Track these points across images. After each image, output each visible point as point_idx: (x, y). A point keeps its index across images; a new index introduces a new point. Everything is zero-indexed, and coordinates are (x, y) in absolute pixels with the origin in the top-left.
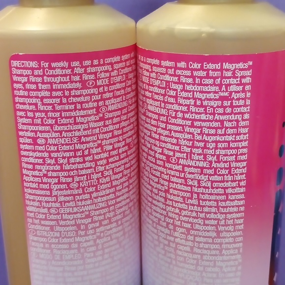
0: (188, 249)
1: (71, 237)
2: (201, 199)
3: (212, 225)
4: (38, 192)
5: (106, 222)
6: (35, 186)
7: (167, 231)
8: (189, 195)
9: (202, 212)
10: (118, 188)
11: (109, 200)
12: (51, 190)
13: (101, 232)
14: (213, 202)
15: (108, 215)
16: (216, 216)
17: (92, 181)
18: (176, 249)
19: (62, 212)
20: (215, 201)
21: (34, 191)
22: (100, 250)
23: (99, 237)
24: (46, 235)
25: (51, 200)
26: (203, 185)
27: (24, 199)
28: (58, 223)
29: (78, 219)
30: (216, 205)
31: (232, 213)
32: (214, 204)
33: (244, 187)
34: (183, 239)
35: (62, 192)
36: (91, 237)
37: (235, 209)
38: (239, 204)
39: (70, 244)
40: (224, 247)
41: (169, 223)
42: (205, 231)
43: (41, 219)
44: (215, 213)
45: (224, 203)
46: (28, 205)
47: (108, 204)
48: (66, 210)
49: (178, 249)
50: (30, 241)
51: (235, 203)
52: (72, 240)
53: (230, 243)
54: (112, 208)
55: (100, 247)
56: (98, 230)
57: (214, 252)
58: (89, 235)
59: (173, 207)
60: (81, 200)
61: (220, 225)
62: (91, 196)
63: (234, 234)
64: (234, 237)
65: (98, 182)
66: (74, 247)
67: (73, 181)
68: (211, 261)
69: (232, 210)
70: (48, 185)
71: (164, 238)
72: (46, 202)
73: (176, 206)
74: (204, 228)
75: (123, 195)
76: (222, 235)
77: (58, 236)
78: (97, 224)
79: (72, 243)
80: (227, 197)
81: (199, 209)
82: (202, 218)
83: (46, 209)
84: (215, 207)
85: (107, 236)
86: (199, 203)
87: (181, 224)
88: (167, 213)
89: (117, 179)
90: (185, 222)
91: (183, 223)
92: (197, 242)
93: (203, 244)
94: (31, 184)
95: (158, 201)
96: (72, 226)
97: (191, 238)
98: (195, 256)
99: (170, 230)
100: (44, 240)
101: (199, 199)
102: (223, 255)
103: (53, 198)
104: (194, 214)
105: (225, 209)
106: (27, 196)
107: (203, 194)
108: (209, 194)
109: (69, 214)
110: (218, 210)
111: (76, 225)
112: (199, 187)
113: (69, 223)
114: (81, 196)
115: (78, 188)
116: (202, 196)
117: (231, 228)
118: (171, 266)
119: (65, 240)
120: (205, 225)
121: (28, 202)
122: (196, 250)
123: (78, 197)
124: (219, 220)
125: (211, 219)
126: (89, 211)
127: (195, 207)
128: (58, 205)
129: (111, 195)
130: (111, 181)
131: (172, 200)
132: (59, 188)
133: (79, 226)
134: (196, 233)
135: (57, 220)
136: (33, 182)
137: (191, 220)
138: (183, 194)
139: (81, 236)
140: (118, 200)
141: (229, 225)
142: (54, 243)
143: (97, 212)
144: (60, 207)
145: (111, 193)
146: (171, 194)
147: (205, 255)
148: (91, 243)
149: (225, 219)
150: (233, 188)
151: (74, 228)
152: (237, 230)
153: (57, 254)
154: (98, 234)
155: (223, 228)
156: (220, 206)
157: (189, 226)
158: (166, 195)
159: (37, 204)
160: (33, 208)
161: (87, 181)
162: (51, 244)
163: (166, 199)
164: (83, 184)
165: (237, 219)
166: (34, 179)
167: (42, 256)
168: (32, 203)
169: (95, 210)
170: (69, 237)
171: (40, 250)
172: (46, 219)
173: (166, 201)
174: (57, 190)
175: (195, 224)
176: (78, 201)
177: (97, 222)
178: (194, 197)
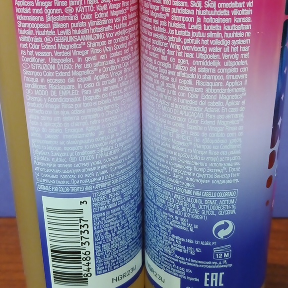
0: (190, 82)
1: (68, 71)
2: (205, 23)
3: (216, 53)
4: (31, 18)
5: (104, 57)
6: (27, 11)
7: (168, 66)
8: (191, 19)
9: (205, 39)
10: (116, 20)
11: (107, 32)
12: (44, 15)
13: (99, 68)
14: (218, 26)
15: (105, 49)
16: (220, 42)
17: (88, 6)
18: (177, 84)
19: (58, 41)
20: (219, 24)
21: (26, 18)
22: (98, 87)
23: (97, 73)
24: (41, 68)
25: (45, 27)
26: (208, 6)
27: (17, 28)
28: (53, 54)
29: (74, 49)
30: (221, 30)
31: (238, 39)
32: (219, 28)
33: (251, 8)
34: (185, 71)
35: (56, 17)
36: (88, 72)
37: (241, 34)
38: (246, 29)
39: (66, 78)
40: (228, 79)
41: (171, 56)
42: (208, 60)
43: (35, 50)
44: (220, 39)
45: (229, 27)
46: (20, 35)
47: (105, 36)
48: (61, 39)
49: (179, 84)
50: (25, 77)
51: (241, 27)
52: (68, 74)
53: (234, 74)
54: (110, 42)
55: (98, 84)
56: (96, 65)
57: (217, 84)
58: (86, 69)
59: (175, 36)
60: (78, 28)
61: (224, 53)
62: (87, 24)
63: (238, 63)
64: (239, 67)
65: (95, 9)
66: (71, 82)
67: (68, 6)
68: (214, 94)
69: (237, 35)
70: (42, 9)
71: (164, 74)
72: (40, 29)
73: (179, 34)
74: (207, 56)
75: (121, 29)
76: (226, 64)
77: (54, 68)
78: (95, 58)
79: (68, 77)
80: (233, 20)
81: (203, 35)
82: (205, 46)
83: (40, 38)
84: (220, 32)
85: (106, 73)
86: (203, 27)
87: (183, 54)
88: (169, 45)
89: (115, 10)
90: (187, 51)
91: (185, 53)
92: (200, 73)
93: (206, 75)
94: (23, 9)
95: (159, 33)
96: (68, 57)
97: (193, 69)
98: (198, 90)
99: (172, 63)
100: (39, 74)
101: (202, 23)
102: (227, 87)
103: (47, 25)
104: (197, 42)
105: (230, 34)
106: (20, 25)
107: (207, 16)
108: (214, 17)
109: (65, 43)
110: (223, 35)
111: (72, 56)
112: (203, 9)
113: (65, 54)
114: (77, 24)
115: (74, 14)
116: (206, 20)
117: (236, 56)
118: (172, 104)
119: (62, 74)
120: (208, 53)
121: (20, 31)
122: (198, 82)
123: (74, 24)
124: (223, 46)
125: (215, 46)
126: (86, 42)
127: (199, 33)
128: (52, 33)
129: (109, 26)
130: (109, 10)
131: (174, 29)
132: (53, 12)
133: (75, 58)
134: (199, 63)
135: (52, 51)
136: (25, 7)
137: (194, 48)
138: (186, 19)
139: (78, 70)
140: (117, 34)
141: (233, 53)
142: (50, 77)
143: (95, 44)
144: (55, 36)
145: (109, 24)
146: (173, 21)
147: (207, 87)
148: (89, 79)
149: (230, 46)
150: (239, 9)
151: (70, 60)
152: (242, 59)
153: (53, 90)
154: (96, 69)
155: (228, 56)
156: (225, 30)
157: (191, 55)
158: (167, 23)
159: (30, 32)
160: (26, 37)
161: (83, 6)
162: (46, 78)
163: (167, 28)
164: (78, 9)
165: (243, 45)
166: (26, 4)
167: (37, 93)
168: (25, 32)
169: (92, 41)
170: (65, 71)
171: (35, 86)
172: (40, 50)
173: (167, 30)
174: (51, 15)
175: (198, 52)
176: (74, 28)
177: (94, 55)
178: (198, 21)
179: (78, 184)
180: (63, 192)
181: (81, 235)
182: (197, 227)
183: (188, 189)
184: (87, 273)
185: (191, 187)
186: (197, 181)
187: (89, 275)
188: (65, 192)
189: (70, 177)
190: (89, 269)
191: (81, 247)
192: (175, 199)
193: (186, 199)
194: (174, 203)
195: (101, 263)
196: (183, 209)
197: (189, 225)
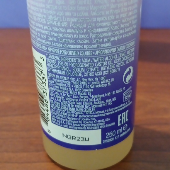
182: (113, 80)
183: (106, 49)
185: (109, 46)
186: (113, 39)
192: (94, 63)
193: (104, 59)
194: (94, 67)
196: (102, 69)
197: (107, 81)
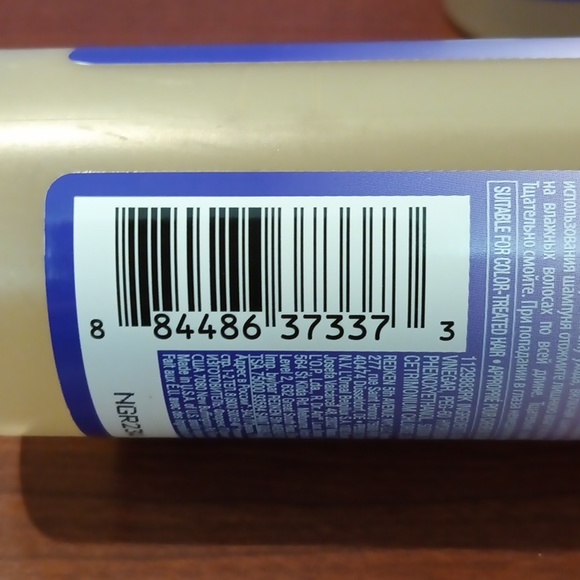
179: (518, 319)
180: (492, 271)
181: (324, 315)
184: (173, 325)
187: (163, 331)
188: (491, 277)
189: (547, 296)
190: (189, 332)
191: (278, 315)
195: (207, 368)
